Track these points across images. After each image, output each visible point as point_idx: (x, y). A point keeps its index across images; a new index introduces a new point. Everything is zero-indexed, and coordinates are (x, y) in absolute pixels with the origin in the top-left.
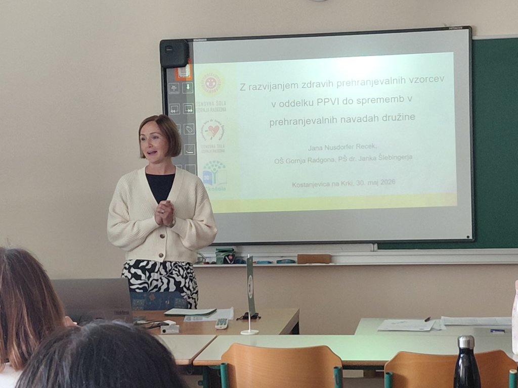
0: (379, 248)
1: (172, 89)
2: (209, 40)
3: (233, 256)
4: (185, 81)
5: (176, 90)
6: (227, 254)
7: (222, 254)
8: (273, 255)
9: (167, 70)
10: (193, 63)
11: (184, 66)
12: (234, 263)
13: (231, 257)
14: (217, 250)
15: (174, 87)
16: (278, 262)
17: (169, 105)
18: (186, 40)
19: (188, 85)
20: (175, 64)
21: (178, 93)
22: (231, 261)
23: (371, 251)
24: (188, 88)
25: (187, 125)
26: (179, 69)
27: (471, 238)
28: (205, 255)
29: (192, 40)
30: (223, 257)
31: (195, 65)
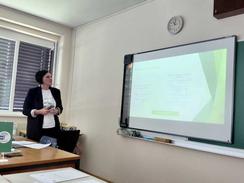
2: (138, 54)
4: (130, 69)
6: (134, 132)
7: (132, 132)
9: (126, 65)
10: (133, 62)
11: (131, 63)
12: (135, 137)
13: (134, 134)
14: (131, 130)
15: (127, 71)
18: (132, 54)
19: (131, 70)
21: (128, 73)
22: (134, 135)
24: (131, 71)
25: (129, 84)
26: (129, 65)
30: (132, 133)
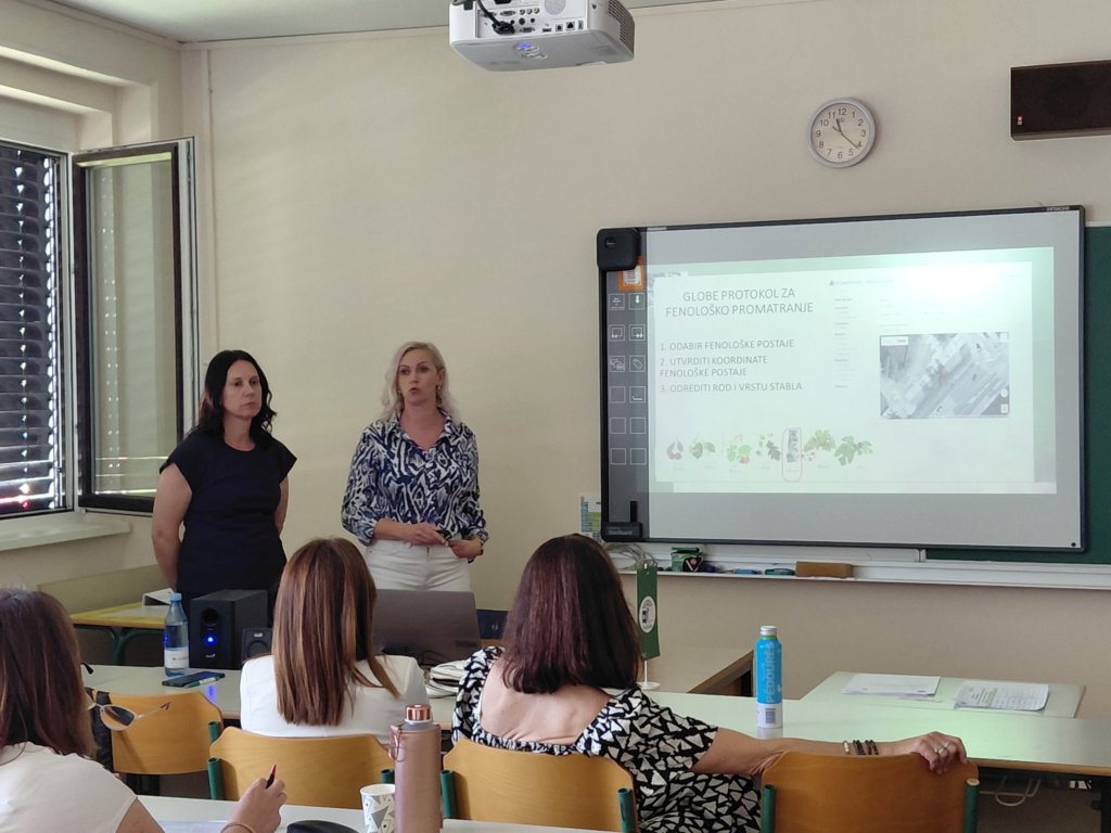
0: (928, 557)
1: (615, 303)
2: (670, 228)
3: (698, 559)
4: (634, 291)
5: (620, 304)
6: (689, 556)
7: (680, 556)
8: (760, 561)
9: (608, 274)
10: (645, 264)
11: (632, 268)
12: (698, 571)
13: (694, 562)
14: (673, 549)
15: (616, 300)
16: (768, 572)
17: (609, 326)
18: (637, 228)
19: (638, 297)
20: (619, 264)
21: (623, 308)
22: (694, 567)
23: (916, 561)
24: (637, 301)
25: (632, 359)
26: (625, 273)
27: (1078, 546)
28: (657, 557)
29: (645, 229)
30: (683, 560)
31: (648, 266)
